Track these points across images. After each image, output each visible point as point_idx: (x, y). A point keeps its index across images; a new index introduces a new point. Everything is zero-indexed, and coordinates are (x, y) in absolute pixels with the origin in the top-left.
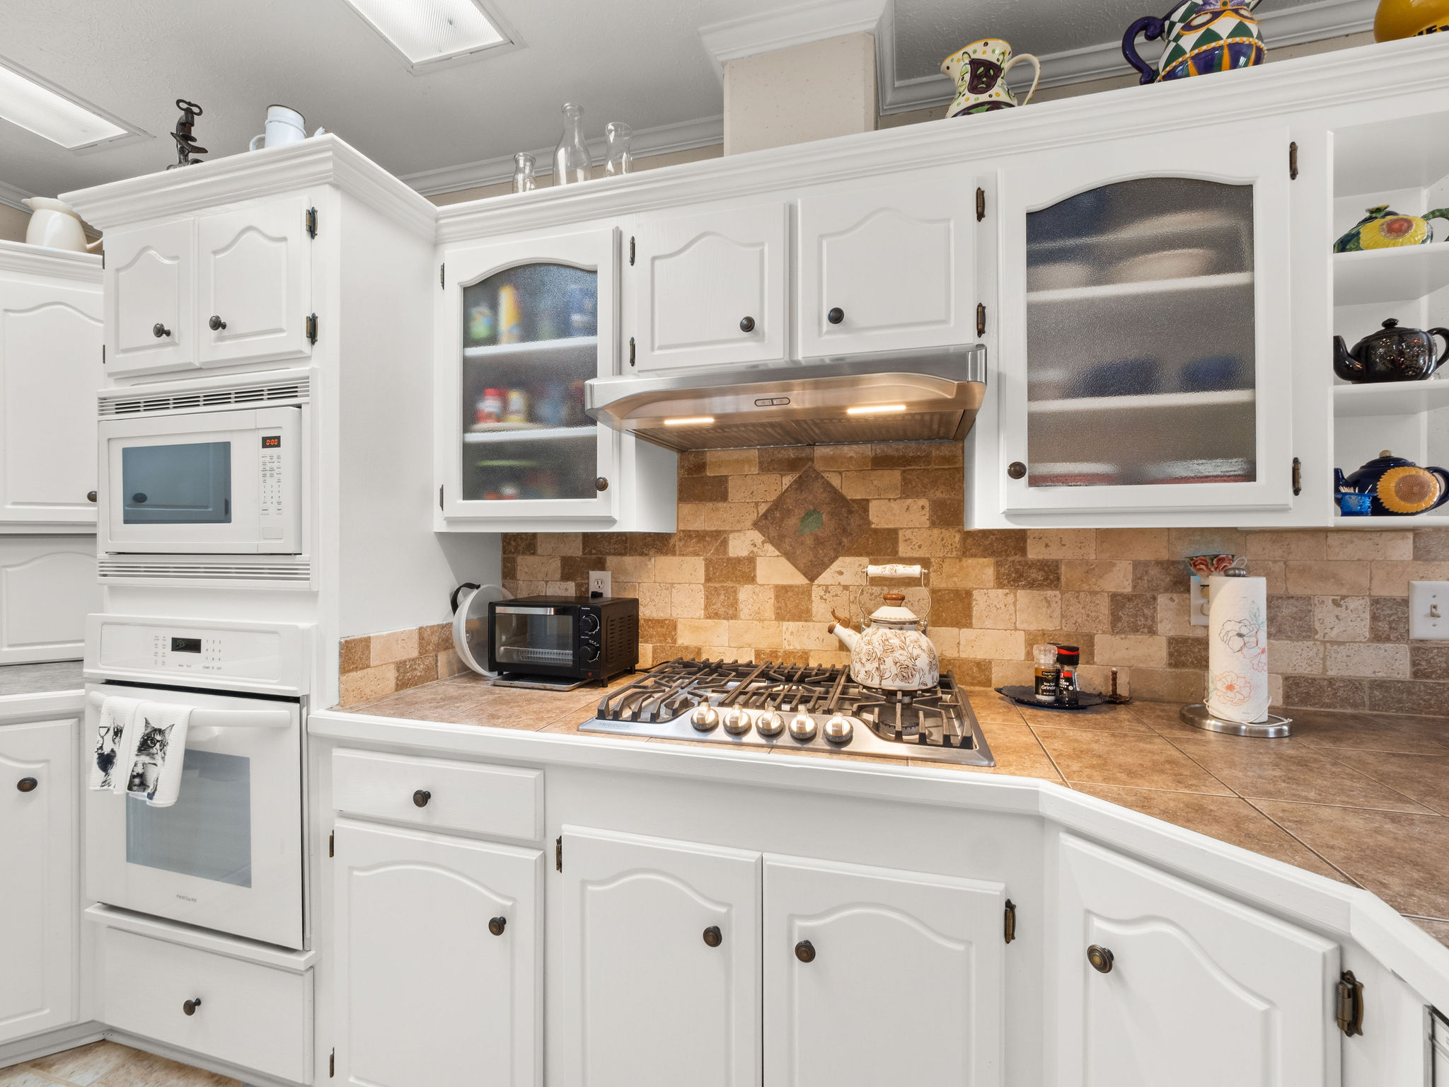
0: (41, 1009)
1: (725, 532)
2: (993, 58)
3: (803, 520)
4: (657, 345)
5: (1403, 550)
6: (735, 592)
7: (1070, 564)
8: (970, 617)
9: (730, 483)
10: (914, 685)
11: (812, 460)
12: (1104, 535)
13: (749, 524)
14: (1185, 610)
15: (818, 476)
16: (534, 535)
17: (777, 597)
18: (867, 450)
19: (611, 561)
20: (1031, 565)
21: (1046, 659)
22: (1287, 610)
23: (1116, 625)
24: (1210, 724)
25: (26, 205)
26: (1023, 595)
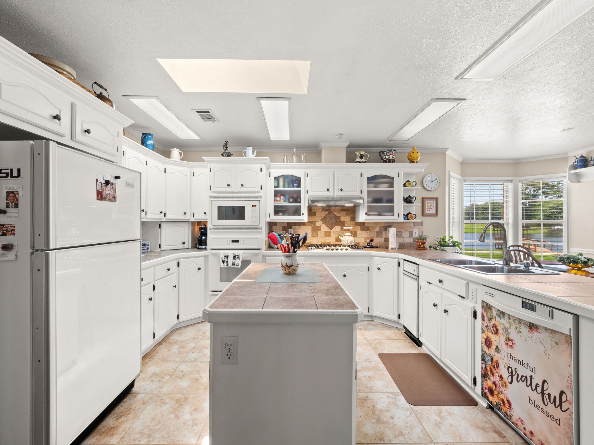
0: (199, 312)
1: (315, 222)
2: (363, 154)
3: (329, 220)
4: (312, 191)
5: (412, 225)
6: (317, 233)
7: (371, 227)
8: (356, 236)
9: (316, 213)
10: (352, 244)
11: (331, 209)
12: (376, 223)
13: (320, 220)
14: (386, 234)
15: (332, 212)
16: (276, 222)
17: (325, 233)
18: (340, 208)
19: (293, 227)
20: (365, 227)
21: (368, 241)
22: (399, 233)
23: (377, 236)
24: (389, 248)
25: (170, 150)
26: (364, 232)
